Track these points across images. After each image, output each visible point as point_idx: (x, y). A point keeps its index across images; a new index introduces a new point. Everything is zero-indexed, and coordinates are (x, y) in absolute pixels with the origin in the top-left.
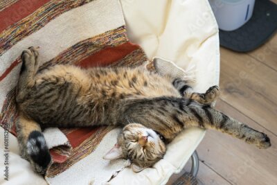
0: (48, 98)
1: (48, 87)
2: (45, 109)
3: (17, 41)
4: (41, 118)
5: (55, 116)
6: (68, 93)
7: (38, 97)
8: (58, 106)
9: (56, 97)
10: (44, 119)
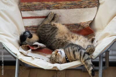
0: (47, 29)
1: (49, 26)
2: (44, 33)
3: (54, 9)
4: (41, 37)
5: (46, 39)
6: (54, 31)
7: (44, 28)
8: (48, 34)
9: (49, 30)
10: (42, 38)
